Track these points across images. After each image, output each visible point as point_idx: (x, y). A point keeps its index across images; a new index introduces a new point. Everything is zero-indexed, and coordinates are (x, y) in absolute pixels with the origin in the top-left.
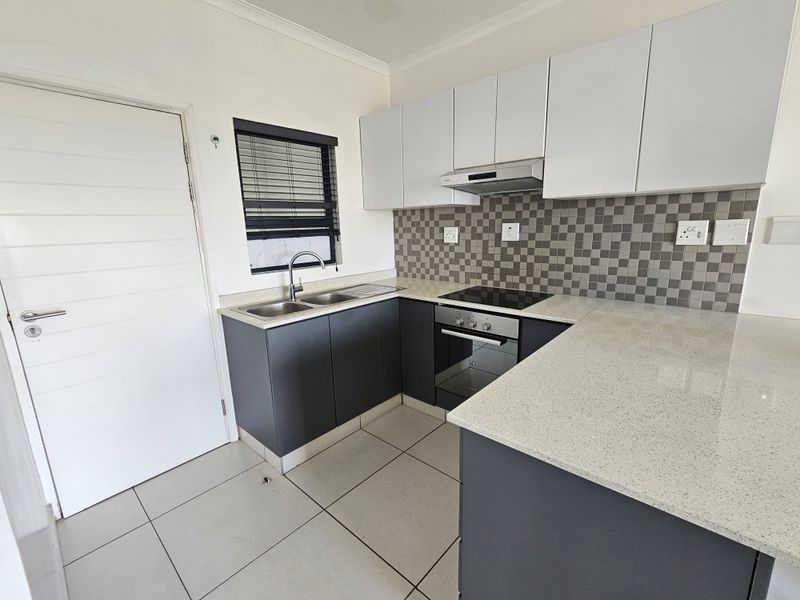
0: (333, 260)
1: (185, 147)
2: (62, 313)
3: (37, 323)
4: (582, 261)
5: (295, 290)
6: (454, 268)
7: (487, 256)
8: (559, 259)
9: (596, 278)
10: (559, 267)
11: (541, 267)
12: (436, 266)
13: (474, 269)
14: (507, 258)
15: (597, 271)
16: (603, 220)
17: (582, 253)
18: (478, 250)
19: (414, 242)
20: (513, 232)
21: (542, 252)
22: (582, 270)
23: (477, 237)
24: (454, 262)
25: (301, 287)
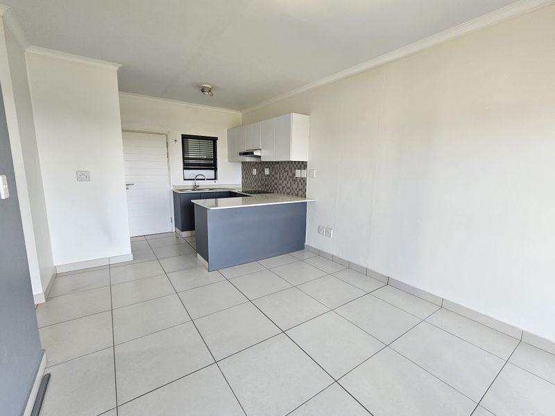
0: (215, 179)
1: (167, 143)
2: (133, 184)
3: (129, 186)
4: (280, 182)
5: (195, 187)
6: (255, 184)
7: (262, 180)
8: (276, 181)
9: (283, 187)
10: (276, 184)
11: (273, 183)
12: (251, 183)
13: (259, 184)
14: (266, 180)
15: (283, 185)
16: (284, 168)
17: (281, 179)
18: (260, 177)
19: (246, 174)
20: (267, 172)
21: (273, 178)
22: (280, 184)
23: (260, 173)
24: (255, 181)
25: (199, 186)
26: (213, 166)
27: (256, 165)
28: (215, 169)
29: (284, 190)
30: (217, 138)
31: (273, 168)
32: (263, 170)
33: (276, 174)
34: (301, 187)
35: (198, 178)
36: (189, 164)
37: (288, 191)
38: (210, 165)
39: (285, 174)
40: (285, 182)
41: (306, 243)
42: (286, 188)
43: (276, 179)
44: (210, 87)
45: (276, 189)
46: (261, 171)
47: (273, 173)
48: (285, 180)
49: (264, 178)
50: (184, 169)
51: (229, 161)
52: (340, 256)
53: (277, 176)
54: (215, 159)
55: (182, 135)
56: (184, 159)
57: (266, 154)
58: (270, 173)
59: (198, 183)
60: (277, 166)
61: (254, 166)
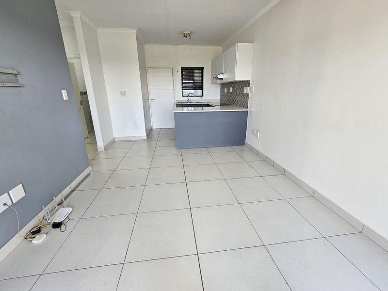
0: (202, 96)
1: (173, 74)
2: (154, 99)
5: (189, 101)
7: (229, 96)
8: (235, 97)
9: (238, 101)
11: (233, 98)
13: (227, 99)
14: (231, 96)
16: (239, 87)
17: (237, 95)
18: (228, 94)
19: (222, 92)
20: (231, 90)
21: (234, 95)
22: (237, 99)
24: (226, 97)
25: (190, 101)
28: (202, 89)
30: (203, 68)
31: (234, 87)
33: (235, 91)
34: (246, 100)
35: (190, 95)
36: (185, 87)
37: (240, 103)
38: (200, 86)
39: (239, 91)
40: (239, 97)
41: (246, 141)
44: (189, 32)
45: (234, 102)
46: (228, 90)
48: (239, 95)
50: (183, 89)
51: (212, 83)
52: (262, 152)
53: (235, 93)
54: (202, 82)
55: (182, 67)
56: (183, 83)
57: (225, 77)
58: (233, 90)
59: (190, 98)
60: (236, 85)
61: (226, 86)
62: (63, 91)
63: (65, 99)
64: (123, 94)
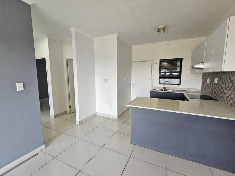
0: (180, 84)
1: (152, 65)
4: (225, 91)
5: (164, 89)
6: (208, 90)
7: (213, 87)
8: (222, 90)
9: (227, 97)
10: (222, 93)
11: (219, 92)
12: (206, 89)
13: (210, 91)
14: (215, 88)
15: (228, 95)
16: (230, 78)
17: (226, 89)
18: (211, 85)
19: (204, 82)
20: (216, 81)
21: (220, 87)
22: (225, 94)
23: (212, 82)
24: (208, 88)
25: (166, 88)
26: (179, 77)
27: (210, 75)
28: (180, 78)
29: (228, 100)
30: (183, 59)
31: (221, 78)
32: (214, 80)
33: (223, 83)
36: (162, 76)
37: (232, 102)
38: (177, 75)
39: (231, 84)
40: (230, 92)
42: (230, 98)
43: (222, 88)
44: (163, 27)
45: (221, 97)
46: (212, 80)
47: (221, 83)
48: (230, 90)
49: (214, 86)
51: (191, 73)
53: (223, 85)
54: (180, 72)
55: (160, 60)
56: (160, 72)
57: (207, 66)
58: (219, 82)
59: (166, 86)
60: (225, 76)
61: (209, 75)
62: (17, 83)
63: (18, 90)
64: (105, 81)
